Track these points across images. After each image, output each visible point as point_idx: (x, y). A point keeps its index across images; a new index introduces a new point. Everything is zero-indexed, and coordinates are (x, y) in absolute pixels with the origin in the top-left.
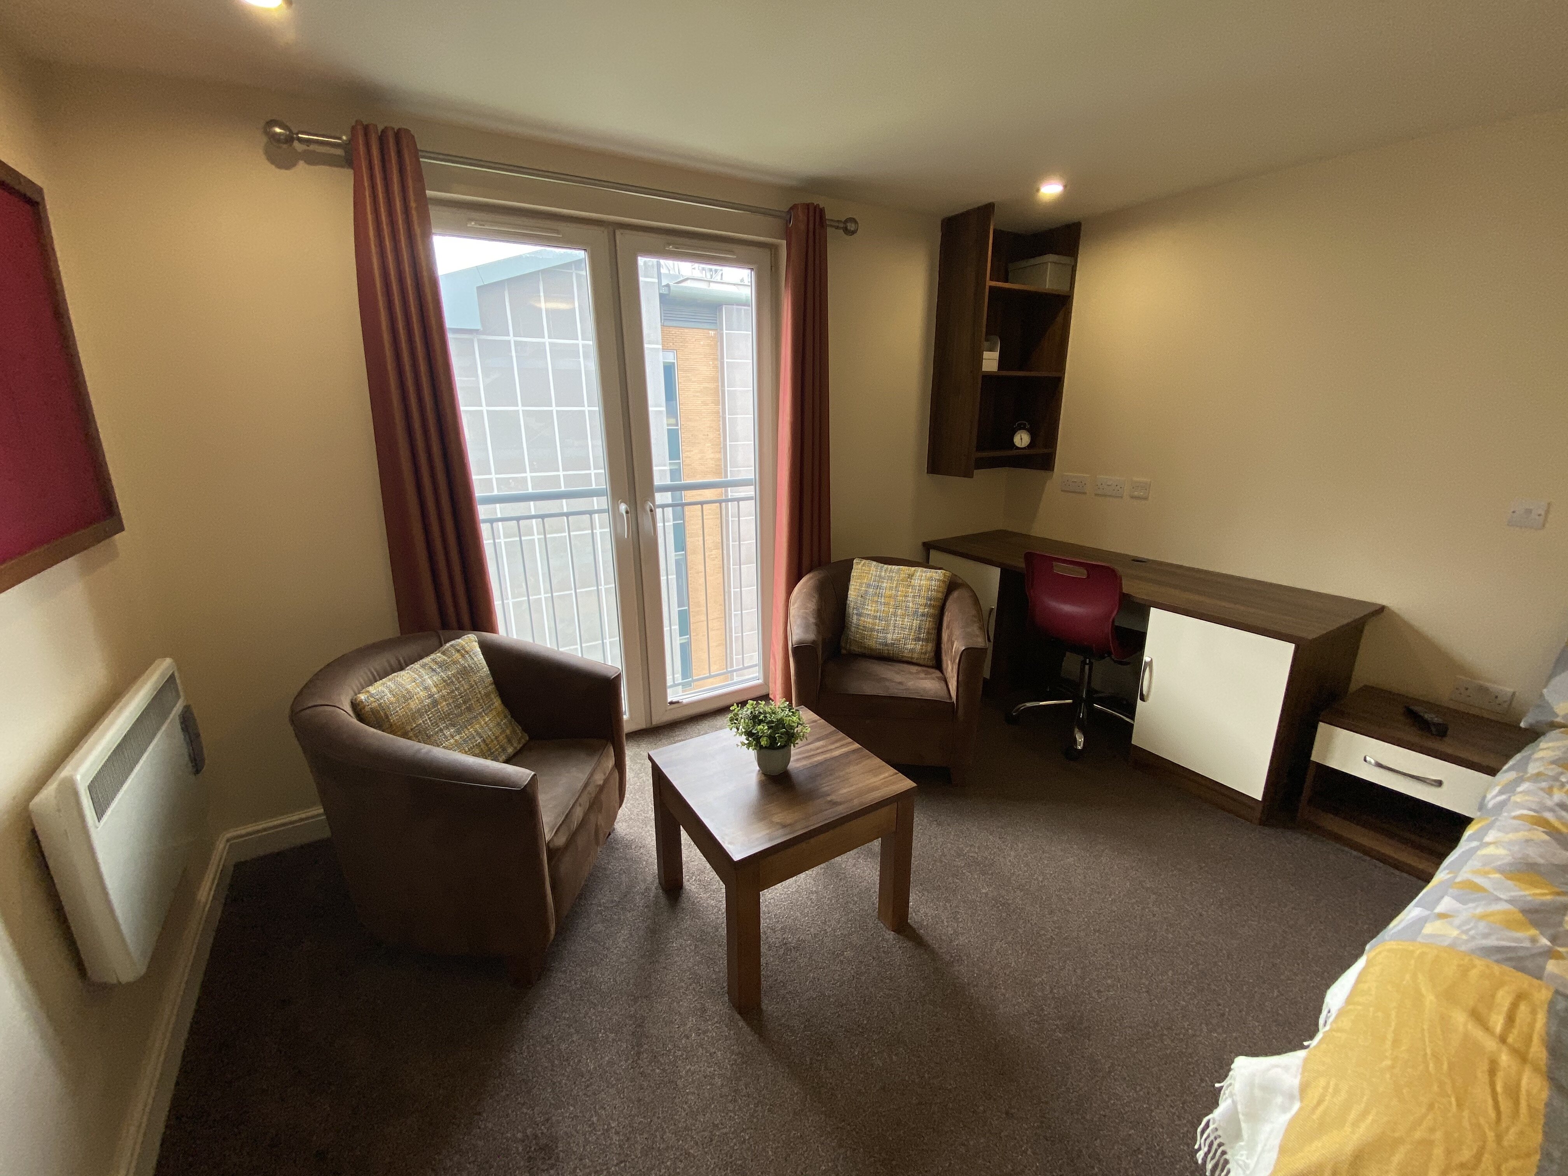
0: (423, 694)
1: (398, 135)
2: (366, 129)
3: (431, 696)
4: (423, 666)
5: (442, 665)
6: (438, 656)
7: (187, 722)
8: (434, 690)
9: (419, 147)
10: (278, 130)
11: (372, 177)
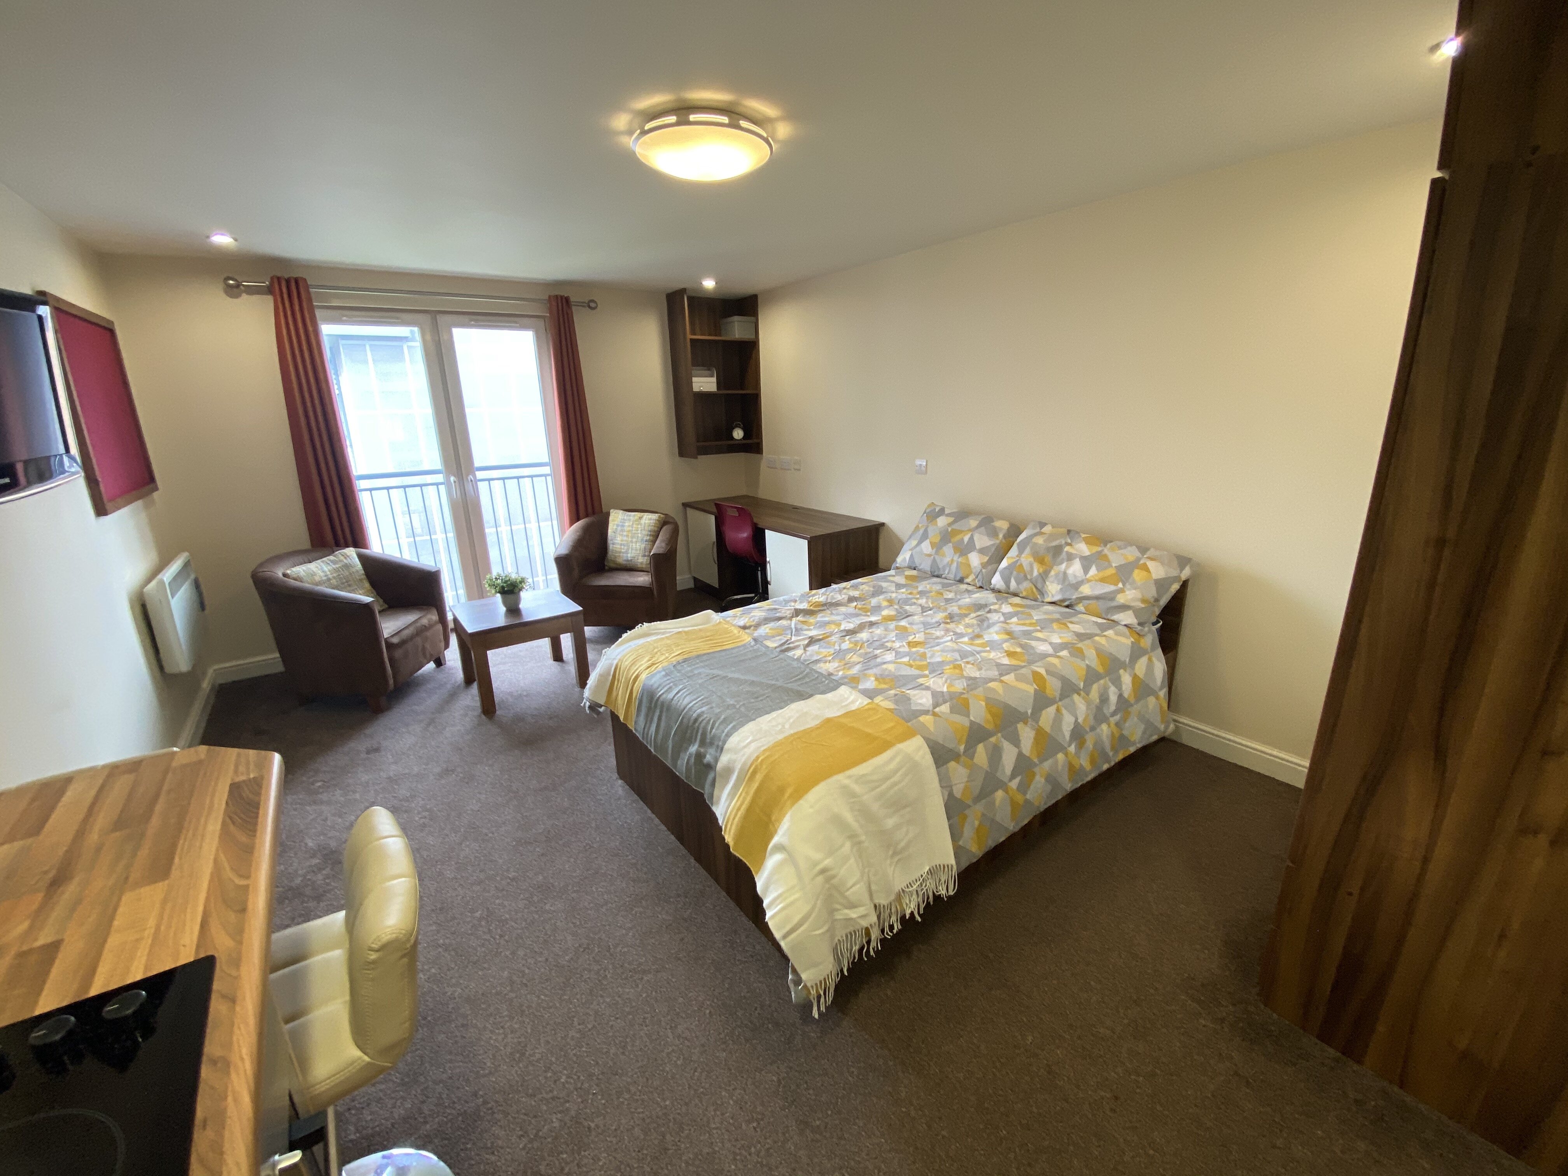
0: (322, 574)
1: (297, 281)
2: (279, 279)
3: (326, 576)
4: (323, 562)
5: (332, 561)
6: (331, 558)
7: (197, 585)
8: (328, 573)
9: (309, 283)
10: (231, 282)
11: (283, 304)
